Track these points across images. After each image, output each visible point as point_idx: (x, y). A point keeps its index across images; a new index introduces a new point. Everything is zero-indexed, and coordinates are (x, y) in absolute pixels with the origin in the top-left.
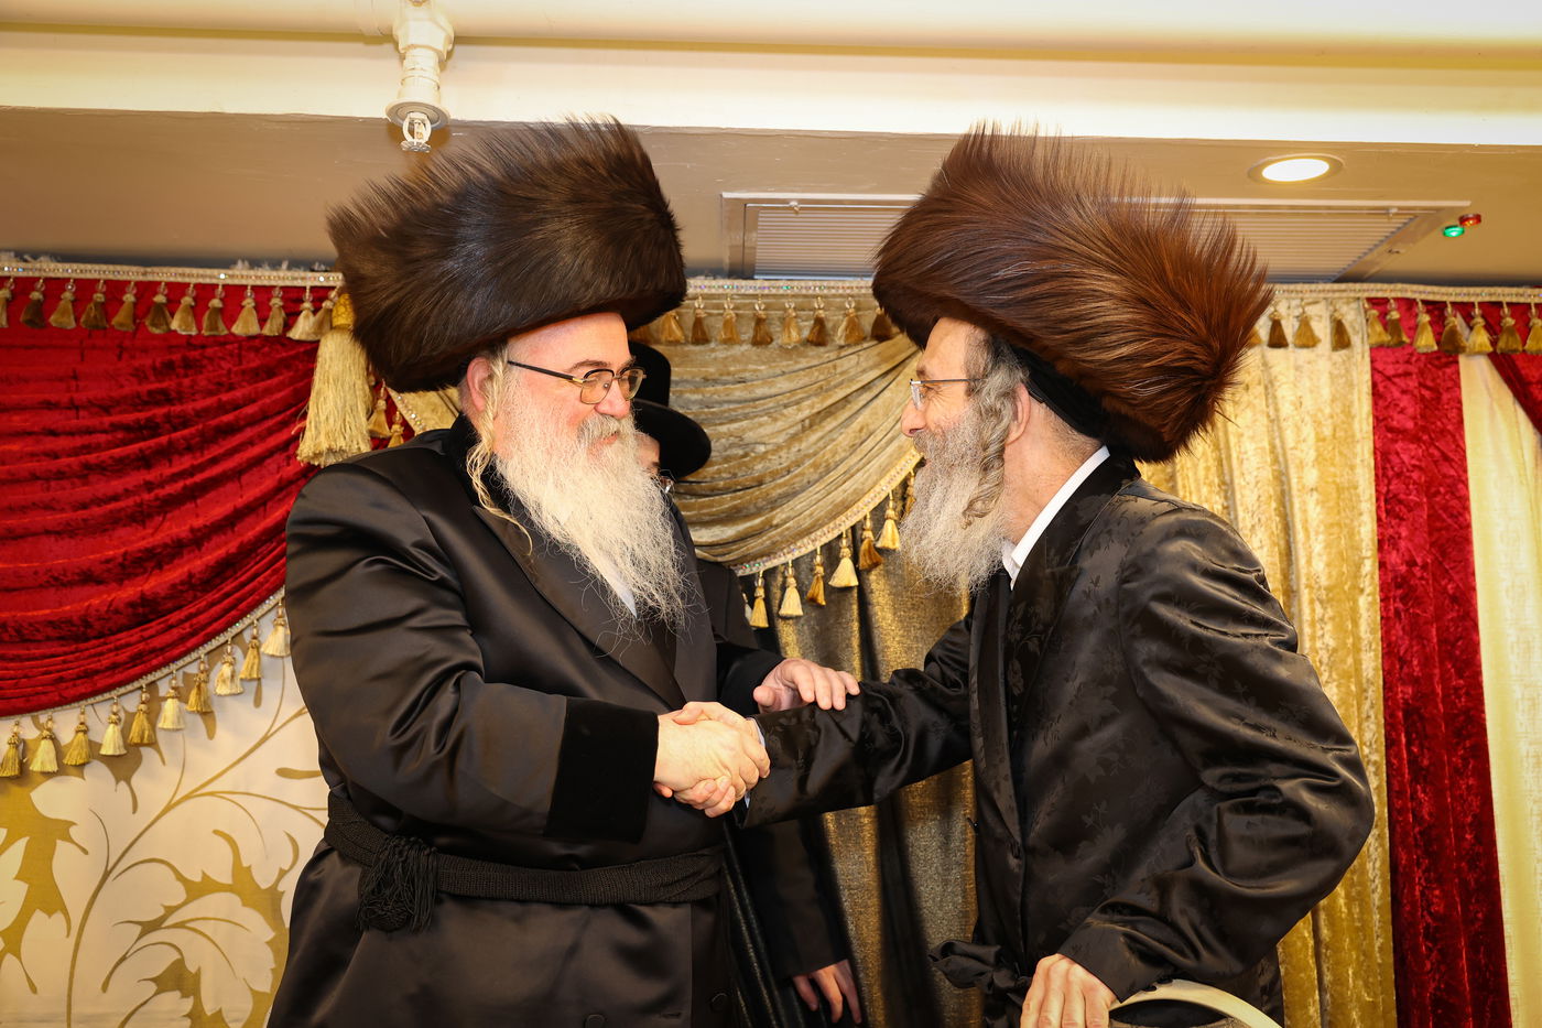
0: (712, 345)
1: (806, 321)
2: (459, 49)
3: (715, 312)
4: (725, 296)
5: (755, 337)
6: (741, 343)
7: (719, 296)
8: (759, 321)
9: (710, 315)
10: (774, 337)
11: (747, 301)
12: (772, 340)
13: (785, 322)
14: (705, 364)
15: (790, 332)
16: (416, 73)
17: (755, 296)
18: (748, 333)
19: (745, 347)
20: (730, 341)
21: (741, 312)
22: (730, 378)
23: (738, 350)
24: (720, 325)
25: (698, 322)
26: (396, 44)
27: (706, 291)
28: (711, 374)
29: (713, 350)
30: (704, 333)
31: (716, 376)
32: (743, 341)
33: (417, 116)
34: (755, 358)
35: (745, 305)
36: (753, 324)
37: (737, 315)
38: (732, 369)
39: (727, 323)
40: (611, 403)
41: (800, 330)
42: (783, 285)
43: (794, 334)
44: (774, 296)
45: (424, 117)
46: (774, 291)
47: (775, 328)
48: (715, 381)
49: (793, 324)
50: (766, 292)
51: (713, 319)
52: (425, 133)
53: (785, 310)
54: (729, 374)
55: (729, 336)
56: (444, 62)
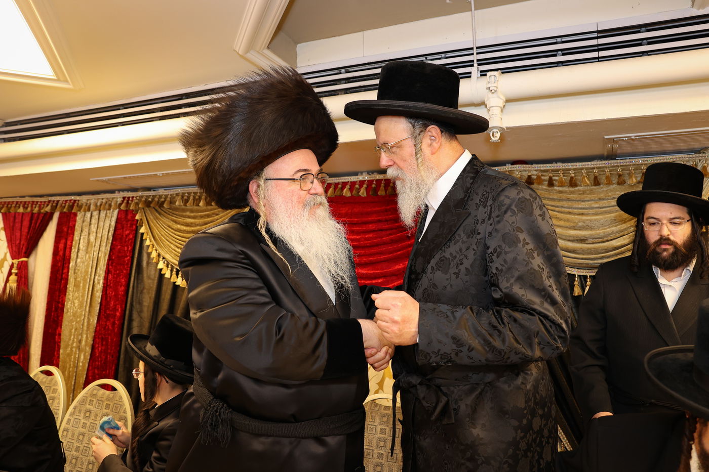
0: (602, 186)
1: (639, 174)
2: (507, 104)
3: (602, 173)
4: (606, 167)
5: (618, 182)
6: (613, 184)
7: (603, 167)
8: (620, 176)
9: (600, 174)
10: (626, 181)
11: (614, 168)
12: (625, 182)
13: (630, 175)
14: (600, 193)
15: (632, 179)
16: (494, 116)
17: (618, 166)
18: (615, 180)
19: (614, 186)
20: (609, 183)
21: (612, 172)
22: (609, 198)
23: (612, 187)
24: (604, 178)
25: (596, 178)
26: (486, 106)
27: (598, 166)
28: (602, 197)
29: (602, 188)
30: (598, 182)
31: (604, 197)
32: (614, 184)
33: (495, 130)
34: (618, 189)
35: (614, 170)
36: (617, 177)
37: (611, 174)
38: (610, 194)
39: (607, 177)
40: (315, 189)
41: (636, 178)
42: (627, 161)
43: (634, 180)
44: (625, 165)
45: (497, 130)
46: (625, 164)
47: (626, 178)
48: (603, 199)
49: (633, 176)
50: (622, 164)
51: (601, 176)
52: (498, 136)
53: (630, 170)
54: (609, 196)
55: (608, 182)
56: (502, 110)
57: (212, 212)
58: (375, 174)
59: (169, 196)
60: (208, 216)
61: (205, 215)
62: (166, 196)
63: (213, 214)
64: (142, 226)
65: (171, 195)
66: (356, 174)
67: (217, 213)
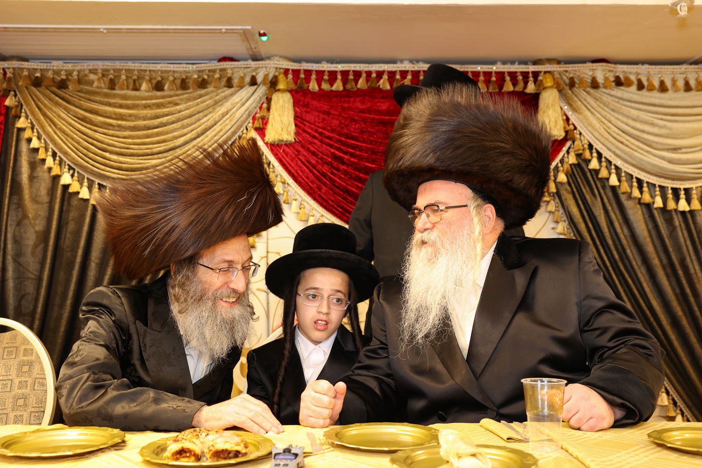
57: (168, 99)
58: (420, 63)
59: (75, 73)
60: (159, 106)
61: (154, 104)
62: (69, 73)
63: (170, 103)
64: (20, 117)
65: (79, 71)
66: (394, 62)
67: (178, 102)
